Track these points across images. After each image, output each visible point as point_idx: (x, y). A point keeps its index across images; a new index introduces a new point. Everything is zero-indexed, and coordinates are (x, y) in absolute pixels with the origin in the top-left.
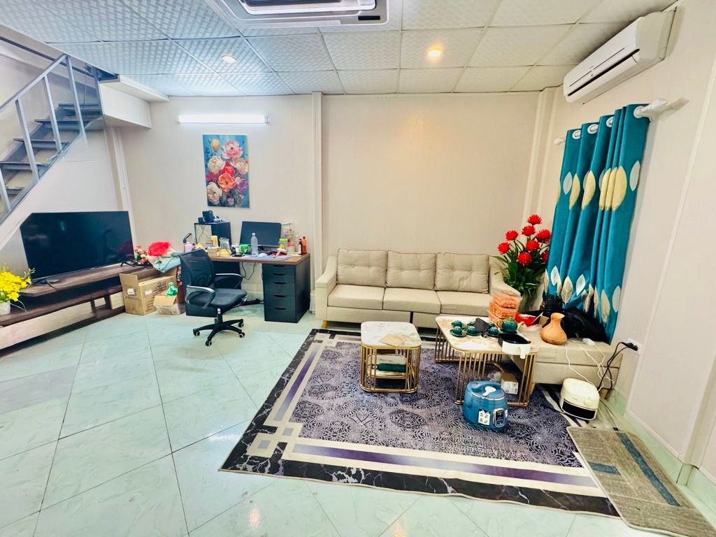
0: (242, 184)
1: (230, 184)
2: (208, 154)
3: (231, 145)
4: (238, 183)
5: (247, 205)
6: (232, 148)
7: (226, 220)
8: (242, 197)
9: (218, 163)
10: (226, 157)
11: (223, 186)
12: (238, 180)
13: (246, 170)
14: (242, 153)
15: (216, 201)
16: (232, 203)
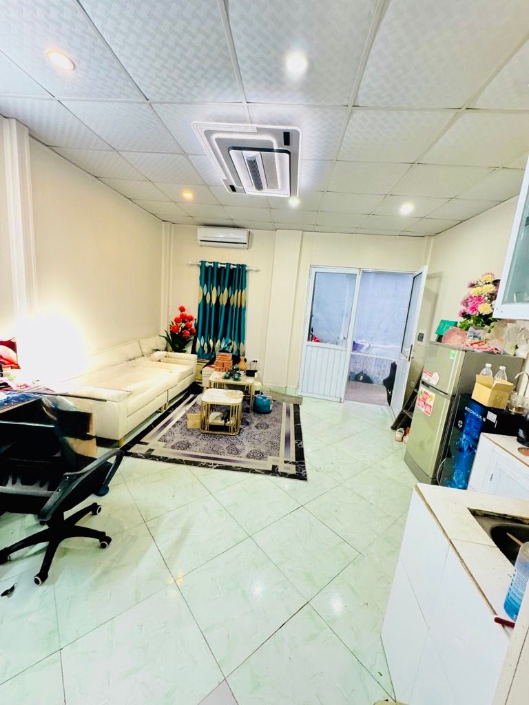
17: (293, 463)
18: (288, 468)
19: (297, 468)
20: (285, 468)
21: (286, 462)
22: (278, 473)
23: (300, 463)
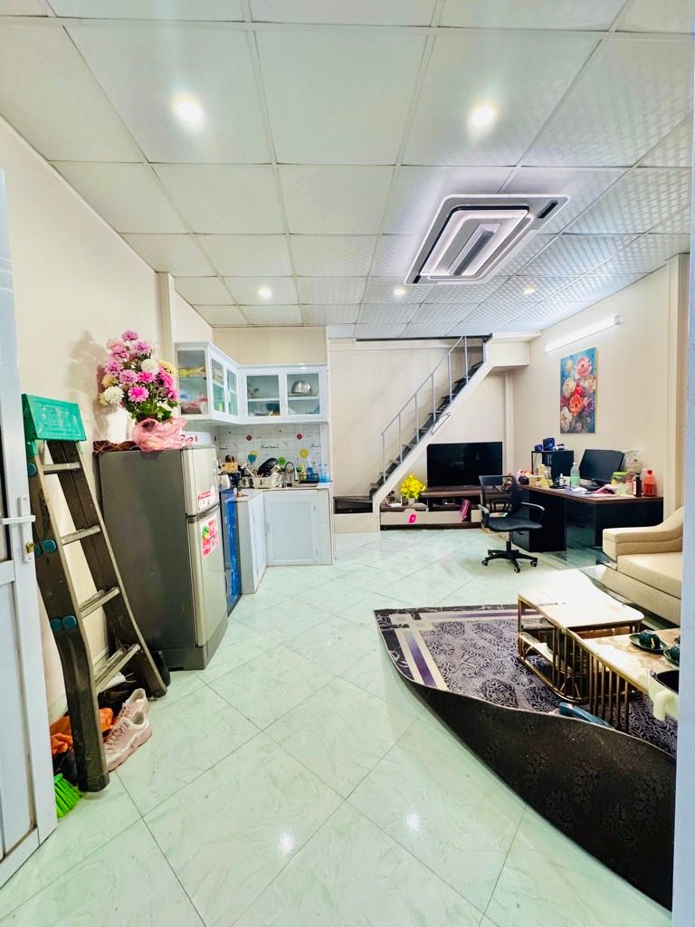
0: (590, 404)
1: (579, 406)
2: (564, 377)
3: (582, 363)
4: (586, 404)
5: (592, 430)
6: (583, 366)
7: (567, 448)
8: (589, 420)
9: (571, 385)
10: (577, 377)
11: (573, 410)
12: (586, 401)
13: (594, 388)
14: (591, 368)
15: (567, 428)
16: (579, 428)
17: (395, 627)
18: (399, 619)
19: (389, 621)
20: (404, 619)
21: (406, 626)
22: (410, 612)
23: (388, 627)
